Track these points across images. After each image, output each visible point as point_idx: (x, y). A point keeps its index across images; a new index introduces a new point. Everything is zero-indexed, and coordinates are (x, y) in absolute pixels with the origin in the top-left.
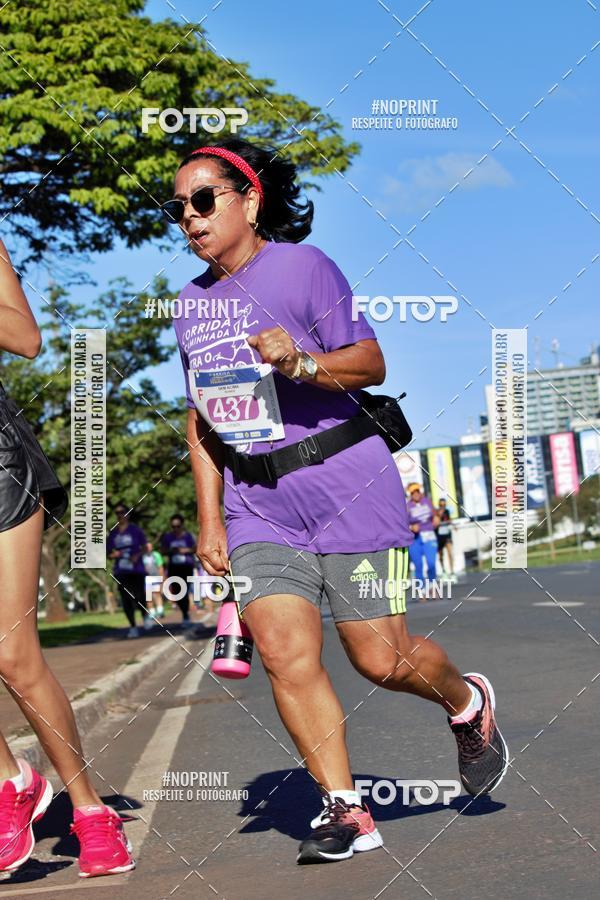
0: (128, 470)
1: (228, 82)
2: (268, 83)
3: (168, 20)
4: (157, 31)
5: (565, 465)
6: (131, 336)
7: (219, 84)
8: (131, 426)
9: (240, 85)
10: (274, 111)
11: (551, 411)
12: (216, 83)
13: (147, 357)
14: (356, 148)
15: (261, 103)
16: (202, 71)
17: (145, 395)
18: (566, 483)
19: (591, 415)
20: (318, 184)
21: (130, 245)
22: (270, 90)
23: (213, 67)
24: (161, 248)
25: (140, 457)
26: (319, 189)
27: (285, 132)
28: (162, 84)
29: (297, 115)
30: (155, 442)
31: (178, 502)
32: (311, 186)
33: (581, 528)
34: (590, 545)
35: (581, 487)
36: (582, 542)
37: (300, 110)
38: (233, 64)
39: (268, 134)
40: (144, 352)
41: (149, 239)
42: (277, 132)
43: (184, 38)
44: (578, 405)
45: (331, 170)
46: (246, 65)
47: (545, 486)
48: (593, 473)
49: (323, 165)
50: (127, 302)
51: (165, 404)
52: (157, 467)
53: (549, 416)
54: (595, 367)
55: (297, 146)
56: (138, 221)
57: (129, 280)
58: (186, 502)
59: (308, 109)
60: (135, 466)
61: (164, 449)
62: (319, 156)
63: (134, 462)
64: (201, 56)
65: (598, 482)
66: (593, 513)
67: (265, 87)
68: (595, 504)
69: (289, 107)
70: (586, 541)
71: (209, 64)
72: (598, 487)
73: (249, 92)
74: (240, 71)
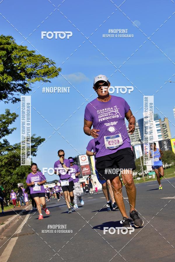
1: (21, 53)
3: (2, 35)
7: (19, 53)
8: (2, 153)
9: (25, 53)
10: (35, 60)
12: (17, 53)
13: (5, 133)
14: (60, 69)
15: (31, 58)
16: (13, 49)
17: (5, 144)
19: (137, 141)
20: (49, 80)
22: (34, 54)
24: (5, 102)
25: (5, 162)
26: (50, 82)
27: (39, 66)
28: (2, 54)
29: (42, 61)
30: (9, 157)
31: (17, 174)
32: (47, 81)
34: (139, 179)
36: (137, 178)
37: (43, 59)
38: (22, 46)
39: (34, 67)
40: (4, 131)
41: (2, 100)
42: (37, 66)
43: (7, 40)
44: (133, 138)
45: (53, 77)
46: (26, 47)
48: (139, 157)
49: (51, 75)
51: (11, 146)
52: (10, 165)
54: (137, 127)
55: (42, 70)
58: (20, 174)
59: (45, 59)
60: (3, 164)
61: (11, 159)
62: (49, 72)
63: (3, 163)
64: (12, 45)
65: (140, 160)
66: (139, 169)
67: (32, 53)
68: (139, 166)
69: (40, 59)
70: (138, 177)
71: (15, 47)
72: (140, 161)
73: (28, 55)
74: (24, 49)
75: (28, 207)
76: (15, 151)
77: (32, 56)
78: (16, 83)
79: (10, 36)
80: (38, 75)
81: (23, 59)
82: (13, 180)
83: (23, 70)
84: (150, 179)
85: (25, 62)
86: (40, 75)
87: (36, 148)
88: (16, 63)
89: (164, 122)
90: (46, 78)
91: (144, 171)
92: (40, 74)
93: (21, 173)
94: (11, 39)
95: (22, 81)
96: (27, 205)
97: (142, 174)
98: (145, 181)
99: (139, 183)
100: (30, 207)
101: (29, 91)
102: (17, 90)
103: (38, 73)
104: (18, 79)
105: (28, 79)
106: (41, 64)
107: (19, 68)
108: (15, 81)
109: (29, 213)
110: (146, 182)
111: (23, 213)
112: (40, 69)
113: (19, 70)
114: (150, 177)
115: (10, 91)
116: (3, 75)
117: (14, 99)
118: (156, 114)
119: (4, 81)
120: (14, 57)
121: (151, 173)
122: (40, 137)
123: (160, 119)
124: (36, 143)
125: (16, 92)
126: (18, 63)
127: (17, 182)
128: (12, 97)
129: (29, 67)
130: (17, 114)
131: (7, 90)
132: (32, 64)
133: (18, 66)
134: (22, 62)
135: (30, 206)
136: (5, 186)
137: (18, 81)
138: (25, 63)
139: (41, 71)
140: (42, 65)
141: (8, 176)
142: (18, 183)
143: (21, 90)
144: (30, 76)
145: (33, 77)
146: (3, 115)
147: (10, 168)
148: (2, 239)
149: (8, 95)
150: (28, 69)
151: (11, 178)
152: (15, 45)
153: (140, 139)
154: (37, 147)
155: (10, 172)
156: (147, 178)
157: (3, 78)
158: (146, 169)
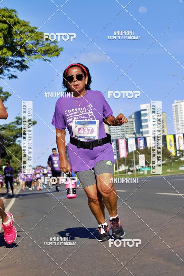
1: (23, 28)
2: (36, 28)
3: (5, 8)
4: (2, 11)
5: (123, 148)
7: (21, 28)
9: (27, 28)
10: (37, 37)
11: (119, 132)
12: (19, 28)
14: (62, 49)
16: (15, 23)
18: (123, 154)
19: (131, 133)
22: (36, 30)
23: (18, 22)
26: (50, 61)
27: (40, 43)
28: (3, 27)
32: (47, 60)
33: (127, 168)
34: (130, 173)
35: (127, 155)
36: (127, 172)
38: (24, 21)
39: (35, 44)
42: (38, 43)
43: (10, 14)
44: (128, 130)
45: (54, 56)
46: (29, 22)
47: (116, 155)
48: (131, 151)
49: (51, 54)
54: (133, 119)
55: (43, 47)
62: (50, 51)
64: (15, 19)
65: (133, 154)
66: (131, 163)
67: (34, 29)
68: (131, 161)
70: (128, 172)
72: (133, 156)
73: (29, 31)
74: (27, 24)
76: (4, 132)
77: (34, 33)
78: (14, 59)
79: (14, 9)
81: (25, 35)
83: (23, 46)
84: (142, 175)
85: (26, 38)
88: (16, 39)
90: (46, 57)
91: (136, 166)
92: (40, 52)
94: (14, 12)
95: (21, 57)
97: (134, 169)
98: (136, 176)
101: (26, 69)
102: (15, 67)
103: (39, 50)
104: (16, 55)
105: (27, 56)
106: (43, 41)
107: (19, 44)
108: (13, 57)
112: (41, 47)
113: (18, 45)
114: (142, 173)
115: (7, 67)
116: (2, 49)
117: (10, 76)
119: (3, 56)
120: (14, 32)
121: (143, 168)
125: (13, 68)
126: (19, 39)
128: (8, 74)
129: (29, 44)
130: (10, 93)
131: (4, 66)
132: (33, 40)
133: (19, 42)
134: (23, 38)
137: (16, 57)
139: (42, 49)
140: (43, 43)
142: (3, 166)
143: (19, 67)
144: (29, 52)
145: (32, 55)
149: (4, 70)
150: (28, 46)
152: (17, 19)
153: (135, 132)
156: (138, 174)
157: (2, 52)
158: (139, 164)
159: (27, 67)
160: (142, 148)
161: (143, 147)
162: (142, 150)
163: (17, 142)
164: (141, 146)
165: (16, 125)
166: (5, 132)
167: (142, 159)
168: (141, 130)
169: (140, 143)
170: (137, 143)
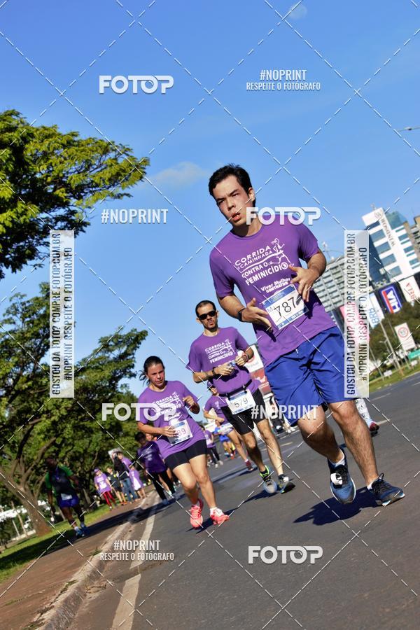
0: (62, 418)
1: (46, 142)
2: (73, 135)
6: (35, 329)
7: (41, 146)
9: (55, 142)
10: (83, 153)
11: (336, 291)
12: (38, 146)
14: (146, 161)
15: (73, 150)
16: (25, 139)
20: (127, 192)
21: (14, 271)
22: (76, 139)
23: (32, 135)
24: (35, 266)
25: (66, 408)
26: (128, 195)
27: (94, 164)
29: (100, 151)
32: (122, 195)
33: (379, 363)
34: (388, 373)
35: (371, 336)
36: (383, 373)
37: (100, 146)
38: (45, 128)
39: (83, 169)
41: (26, 263)
42: (89, 165)
43: (6, 122)
45: (134, 182)
46: (55, 127)
48: (376, 324)
50: (26, 308)
52: (80, 411)
53: (335, 294)
55: (105, 171)
56: (14, 253)
57: (22, 294)
59: (106, 145)
60: (65, 414)
61: (80, 397)
62: (122, 174)
63: (64, 412)
65: (380, 326)
66: (385, 351)
67: (71, 138)
68: (383, 345)
69: (93, 147)
70: (385, 371)
71: (28, 134)
72: (383, 332)
73: (62, 144)
74: (51, 133)
75: (147, 501)
76: (84, 377)
77: (74, 146)
78: (51, 217)
79: (12, 109)
80: (97, 185)
81: (54, 157)
82: (97, 446)
83: (60, 182)
84: (416, 368)
85: (61, 162)
86: (102, 184)
87: (132, 356)
88: (40, 171)
89: (416, 227)
90: (117, 190)
91: (397, 353)
92: (102, 182)
93: (110, 424)
94: (14, 117)
95: (64, 208)
96: (141, 497)
97: (394, 361)
98: (403, 375)
99: (391, 385)
100: (150, 499)
101: (84, 228)
103: (97, 180)
104: (53, 206)
105: (76, 200)
106: (99, 158)
107: (49, 179)
108: (46, 212)
109: (152, 513)
110: (407, 376)
111: (138, 516)
112: (99, 172)
113: (49, 184)
114: (414, 363)
115: (42, 239)
116: (16, 206)
118: (393, 213)
120: (31, 157)
121: (413, 353)
122: (136, 330)
123: (406, 222)
124: (128, 346)
126: (46, 169)
127: (104, 449)
129: (71, 173)
131: (33, 238)
132: (77, 162)
133: (47, 177)
134: (53, 165)
135: (150, 497)
136: (79, 464)
137: (53, 211)
138: (60, 167)
139: (102, 176)
140: (102, 161)
141: (82, 437)
142: (108, 450)
144: (78, 192)
145: (87, 193)
146: (37, 299)
147: (82, 420)
148: (105, 587)
149: (37, 247)
150: (71, 179)
151: (91, 441)
152: (27, 129)
153: (370, 279)
154: (133, 354)
155: (83, 427)
156: (407, 368)
157: (17, 213)
158: (401, 348)
159: (85, 224)
160: (397, 309)
161: (399, 306)
162: (397, 313)
163: (120, 390)
164: (392, 305)
165: (107, 355)
166: (86, 378)
167: (404, 333)
168: (382, 271)
169: (390, 299)
170: (382, 304)
